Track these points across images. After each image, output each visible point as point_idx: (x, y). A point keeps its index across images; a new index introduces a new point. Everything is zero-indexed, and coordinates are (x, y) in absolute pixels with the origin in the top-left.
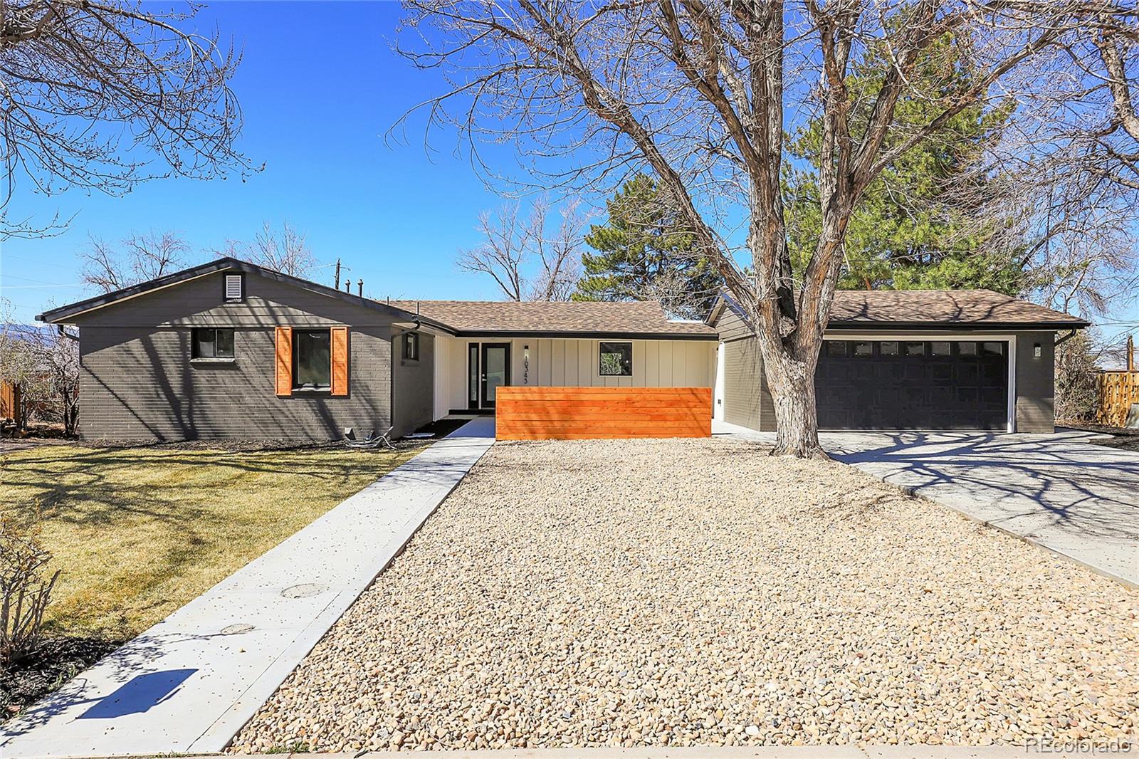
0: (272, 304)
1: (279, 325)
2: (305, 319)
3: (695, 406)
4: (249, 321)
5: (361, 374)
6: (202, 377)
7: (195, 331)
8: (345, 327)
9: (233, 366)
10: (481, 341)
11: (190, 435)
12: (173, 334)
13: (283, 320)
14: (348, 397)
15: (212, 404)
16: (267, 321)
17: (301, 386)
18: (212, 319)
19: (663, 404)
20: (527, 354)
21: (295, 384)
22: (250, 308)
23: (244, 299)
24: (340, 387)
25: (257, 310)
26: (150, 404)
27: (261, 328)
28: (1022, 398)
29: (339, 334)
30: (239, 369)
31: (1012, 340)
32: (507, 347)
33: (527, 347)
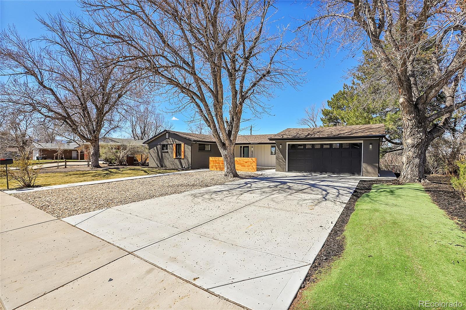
0: (173, 139)
1: (174, 143)
2: (178, 142)
3: (252, 163)
4: (170, 143)
5: (186, 154)
6: (163, 154)
7: (163, 145)
8: (183, 143)
9: (167, 152)
10: (243, 146)
11: (162, 166)
12: (160, 146)
13: (174, 142)
14: (184, 159)
15: (165, 161)
16: (172, 142)
17: (177, 156)
18: (165, 143)
19: (244, 162)
20: (252, 149)
21: (176, 156)
22: (170, 140)
23: (169, 138)
24: (182, 157)
25: (170, 141)
26: (157, 160)
27: (171, 144)
28: (365, 163)
29: (183, 145)
30: (168, 153)
31: (362, 142)
32: (248, 147)
33: (252, 147)
